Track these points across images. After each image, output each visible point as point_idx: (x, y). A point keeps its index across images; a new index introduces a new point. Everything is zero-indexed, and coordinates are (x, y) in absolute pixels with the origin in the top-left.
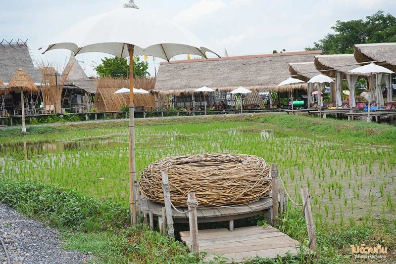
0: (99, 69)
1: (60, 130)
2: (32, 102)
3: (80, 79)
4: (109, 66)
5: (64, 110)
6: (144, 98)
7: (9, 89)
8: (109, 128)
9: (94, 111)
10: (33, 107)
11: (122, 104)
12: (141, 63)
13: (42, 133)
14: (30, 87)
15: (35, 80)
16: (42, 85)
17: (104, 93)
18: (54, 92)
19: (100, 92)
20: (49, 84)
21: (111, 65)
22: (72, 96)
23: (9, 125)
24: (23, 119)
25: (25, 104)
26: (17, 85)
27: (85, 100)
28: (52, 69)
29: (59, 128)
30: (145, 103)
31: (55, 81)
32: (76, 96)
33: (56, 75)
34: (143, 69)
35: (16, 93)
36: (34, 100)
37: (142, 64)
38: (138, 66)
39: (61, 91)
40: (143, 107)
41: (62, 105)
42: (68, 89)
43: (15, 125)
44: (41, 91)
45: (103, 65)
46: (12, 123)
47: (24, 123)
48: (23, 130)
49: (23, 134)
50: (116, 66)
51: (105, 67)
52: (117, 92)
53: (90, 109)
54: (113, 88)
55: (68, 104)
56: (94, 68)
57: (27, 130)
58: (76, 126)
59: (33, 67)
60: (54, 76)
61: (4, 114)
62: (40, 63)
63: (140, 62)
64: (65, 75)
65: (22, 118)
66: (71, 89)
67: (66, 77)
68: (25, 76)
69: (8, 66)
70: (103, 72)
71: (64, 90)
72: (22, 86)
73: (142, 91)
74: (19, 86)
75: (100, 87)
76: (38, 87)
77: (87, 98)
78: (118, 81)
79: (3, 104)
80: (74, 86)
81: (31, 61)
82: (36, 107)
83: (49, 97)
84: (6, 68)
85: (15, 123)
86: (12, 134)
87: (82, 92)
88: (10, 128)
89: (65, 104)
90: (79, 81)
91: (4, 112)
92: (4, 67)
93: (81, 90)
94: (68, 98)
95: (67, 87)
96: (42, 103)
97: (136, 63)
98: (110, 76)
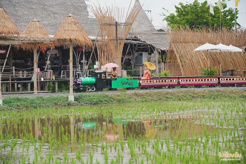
0: (171, 20)
1: (119, 101)
2: (83, 61)
3: (147, 31)
4: (184, 15)
5: (125, 72)
6: (234, 58)
7: (54, 42)
8: (187, 99)
9: (165, 74)
10: (86, 67)
11: (203, 66)
12: (228, 11)
13: (95, 104)
14: (82, 39)
15: (89, 33)
16: (98, 38)
17: (179, 50)
18: (112, 47)
19: (175, 49)
20: (106, 38)
21: (187, 13)
22: (136, 54)
23: (54, 91)
24: (71, 84)
25: (74, 64)
26: (65, 36)
27: (154, 60)
28: (111, 18)
29: (118, 98)
30: (236, 65)
31: (115, 33)
32: (141, 55)
33: (117, 24)
34: (232, 19)
35: (64, 48)
36: (87, 58)
37: (230, 11)
38: (224, 15)
39: (122, 46)
40: (232, 71)
41: (122, 65)
42: (131, 45)
43: (61, 91)
44: (96, 47)
45: (176, 14)
46: (57, 88)
47: (71, 89)
48: (69, 100)
49: (69, 105)
50: (194, 15)
51: (178, 16)
52: (198, 49)
53: (160, 72)
54: (192, 44)
55: (130, 64)
56: (165, 17)
57: (76, 99)
58: (141, 95)
59: (88, 15)
60: (114, 27)
61: (48, 77)
62: (96, 7)
63: (227, 9)
64: (128, 24)
65: (69, 81)
66: (135, 45)
67: (129, 28)
68: (75, 24)
69: (56, 14)
70: (176, 22)
71: (126, 45)
72: (72, 38)
73: (232, 48)
74: (68, 38)
75: (174, 41)
76: (93, 41)
77: (156, 56)
78: (198, 34)
79: (48, 62)
80: (139, 40)
81: (85, 7)
82: (89, 68)
83: (105, 54)
84: (54, 17)
85: (61, 89)
86: (56, 104)
87: (150, 49)
88: (54, 95)
89: (126, 65)
90: (145, 34)
91: (48, 73)
92: (52, 15)
93: (147, 46)
94: (130, 57)
95: (129, 41)
96: (97, 63)
97: (222, 11)
98: (188, 27)
